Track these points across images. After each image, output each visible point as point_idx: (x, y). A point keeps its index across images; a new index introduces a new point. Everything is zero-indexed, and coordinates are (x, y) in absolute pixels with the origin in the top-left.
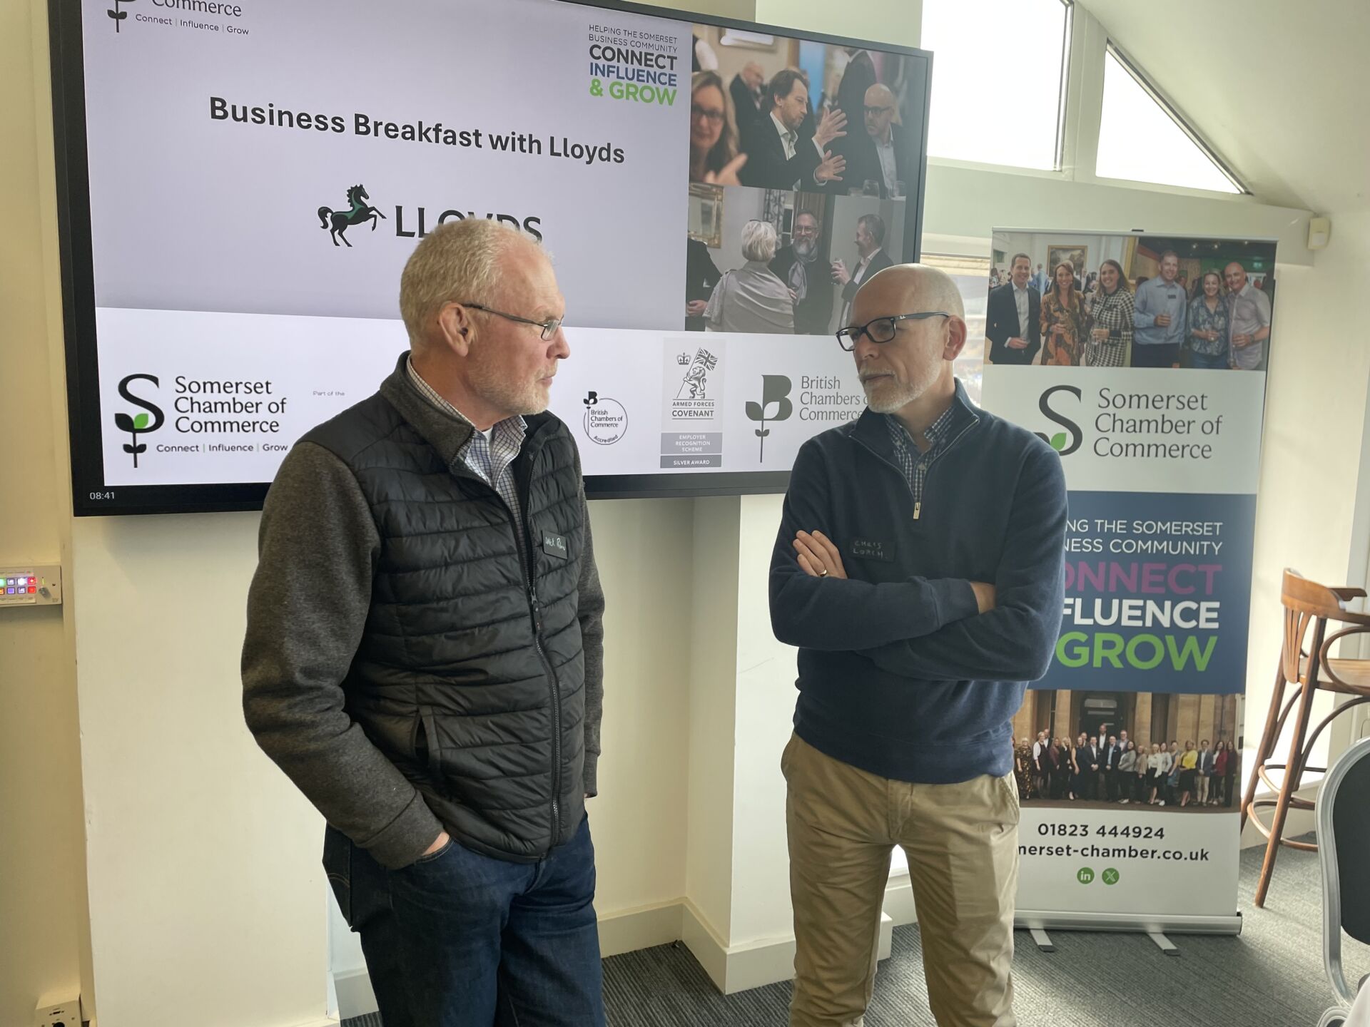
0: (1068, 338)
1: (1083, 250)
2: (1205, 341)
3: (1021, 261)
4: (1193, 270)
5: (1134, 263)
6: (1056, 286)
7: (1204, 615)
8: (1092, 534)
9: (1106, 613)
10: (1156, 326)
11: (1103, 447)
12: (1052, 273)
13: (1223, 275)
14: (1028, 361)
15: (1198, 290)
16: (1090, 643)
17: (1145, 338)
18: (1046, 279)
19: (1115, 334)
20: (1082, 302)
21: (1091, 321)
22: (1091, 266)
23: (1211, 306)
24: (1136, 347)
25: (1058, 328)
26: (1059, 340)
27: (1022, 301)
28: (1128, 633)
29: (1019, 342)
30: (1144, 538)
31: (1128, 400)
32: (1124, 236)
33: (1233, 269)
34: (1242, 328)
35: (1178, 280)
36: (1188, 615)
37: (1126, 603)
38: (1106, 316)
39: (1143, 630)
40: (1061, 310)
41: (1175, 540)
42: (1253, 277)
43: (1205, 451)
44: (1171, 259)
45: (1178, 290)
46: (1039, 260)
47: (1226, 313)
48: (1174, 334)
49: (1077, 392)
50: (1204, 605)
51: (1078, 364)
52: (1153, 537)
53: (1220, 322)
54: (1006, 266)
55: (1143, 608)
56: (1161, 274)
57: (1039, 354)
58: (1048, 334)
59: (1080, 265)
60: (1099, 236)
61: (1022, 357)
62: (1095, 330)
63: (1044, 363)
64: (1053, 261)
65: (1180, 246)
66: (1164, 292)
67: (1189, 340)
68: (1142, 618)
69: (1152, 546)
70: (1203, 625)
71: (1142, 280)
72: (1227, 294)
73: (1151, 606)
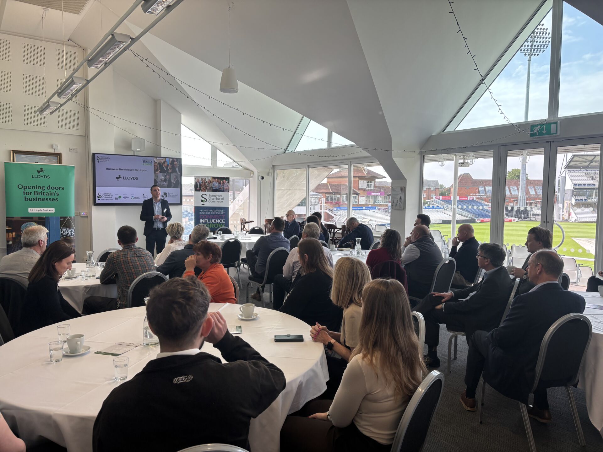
0: (204, 188)
1: (206, 178)
2: (221, 189)
3: (198, 180)
4: (219, 181)
5: (212, 180)
6: (203, 182)
7: (223, 221)
8: (209, 212)
9: (211, 221)
10: (215, 187)
11: (210, 201)
12: (202, 181)
13: (223, 181)
14: (200, 191)
15: (220, 183)
16: (209, 225)
17: (214, 189)
18: (201, 181)
19: (210, 188)
20: (206, 184)
21: (207, 187)
22: (207, 180)
23: (222, 185)
24: (213, 190)
25: (203, 187)
26: (203, 189)
27: (198, 184)
28: (214, 223)
29: (199, 189)
30: (215, 212)
31: (212, 196)
32: (210, 177)
33: (224, 180)
34: (226, 188)
35: (217, 182)
36: (221, 221)
37: (214, 220)
38: (209, 186)
39: (216, 223)
40: (203, 185)
41: (219, 212)
42: (227, 181)
43: (222, 202)
44: (216, 179)
45: (218, 183)
46: (200, 179)
47: (224, 186)
48: (217, 188)
49: (206, 195)
50: (223, 220)
51: (206, 191)
52: (216, 212)
53: (223, 187)
54: (196, 180)
55: (216, 221)
56: (215, 181)
57: (201, 190)
58: (202, 188)
59: (205, 180)
60: (208, 177)
61: (199, 191)
62: (208, 188)
63: (202, 191)
64: (202, 180)
65: (218, 178)
66: (216, 183)
67: (219, 189)
68: (215, 222)
69: (216, 213)
70: (223, 222)
71: (213, 182)
72: (224, 183)
73: (217, 220)
